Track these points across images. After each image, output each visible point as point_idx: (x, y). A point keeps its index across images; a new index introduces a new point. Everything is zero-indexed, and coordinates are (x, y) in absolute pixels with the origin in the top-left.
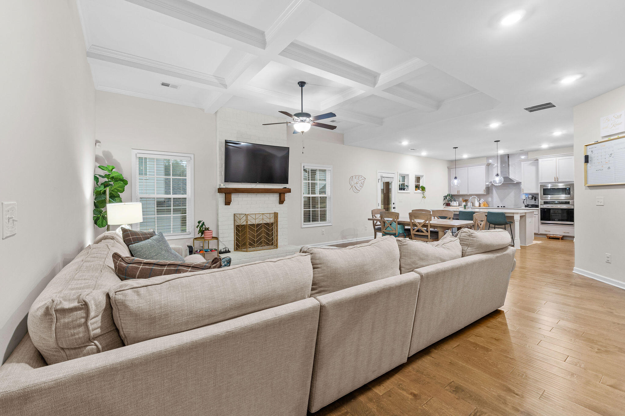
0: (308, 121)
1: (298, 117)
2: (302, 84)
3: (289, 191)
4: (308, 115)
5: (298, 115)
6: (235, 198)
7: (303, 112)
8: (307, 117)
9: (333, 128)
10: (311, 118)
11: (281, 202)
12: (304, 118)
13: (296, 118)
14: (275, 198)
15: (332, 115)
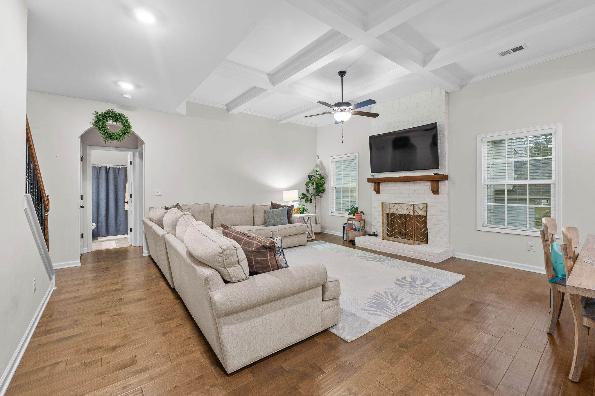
0: (348, 110)
1: (337, 107)
2: (342, 73)
3: (445, 178)
4: (348, 104)
5: (338, 105)
6: (383, 187)
7: (343, 101)
8: (347, 106)
9: (375, 115)
10: (351, 107)
11: (436, 191)
12: (343, 108)
13: (336, 108)
14: (427, 186)
15: (371, 102)
